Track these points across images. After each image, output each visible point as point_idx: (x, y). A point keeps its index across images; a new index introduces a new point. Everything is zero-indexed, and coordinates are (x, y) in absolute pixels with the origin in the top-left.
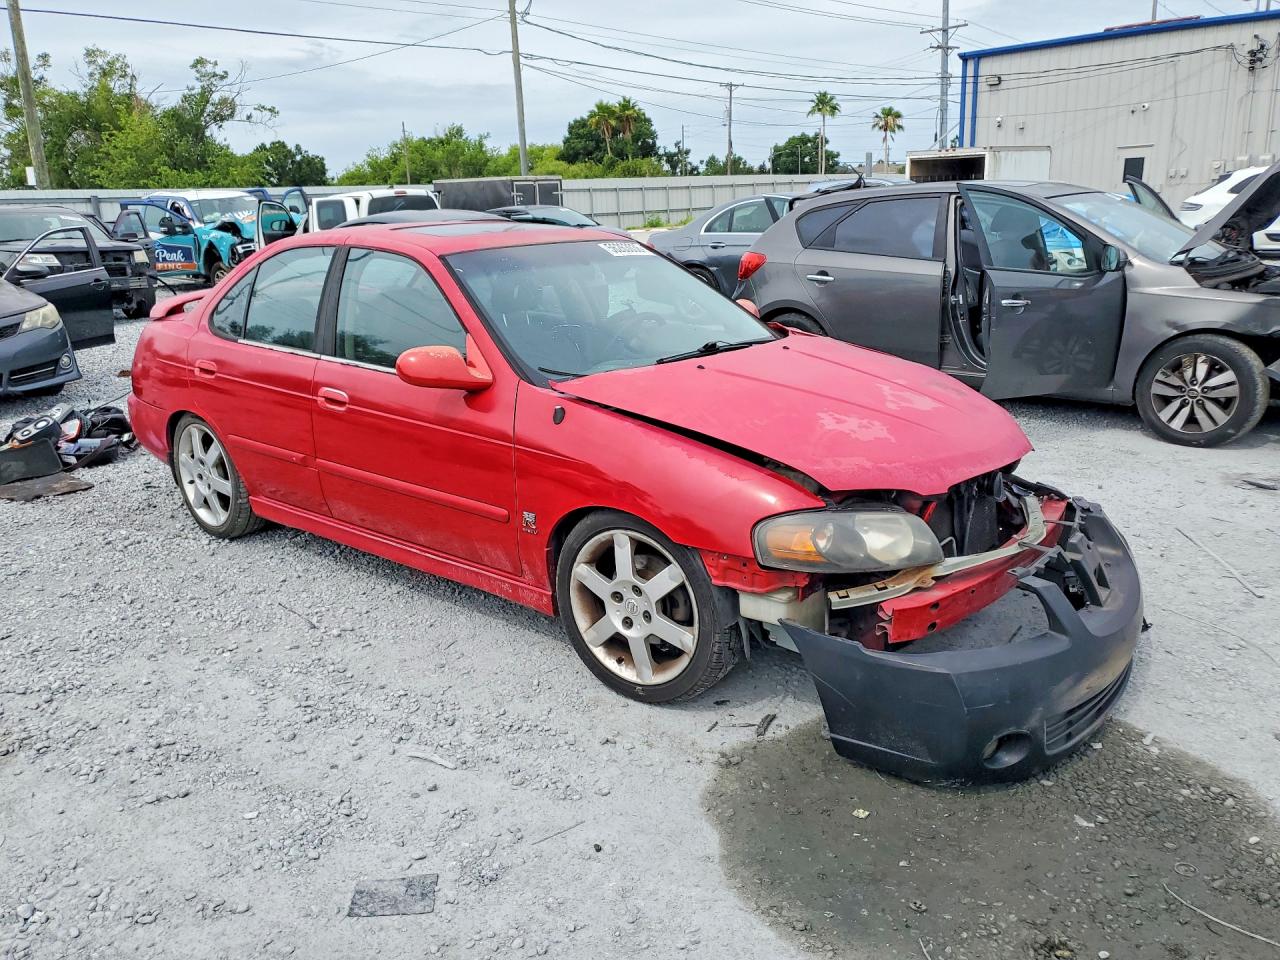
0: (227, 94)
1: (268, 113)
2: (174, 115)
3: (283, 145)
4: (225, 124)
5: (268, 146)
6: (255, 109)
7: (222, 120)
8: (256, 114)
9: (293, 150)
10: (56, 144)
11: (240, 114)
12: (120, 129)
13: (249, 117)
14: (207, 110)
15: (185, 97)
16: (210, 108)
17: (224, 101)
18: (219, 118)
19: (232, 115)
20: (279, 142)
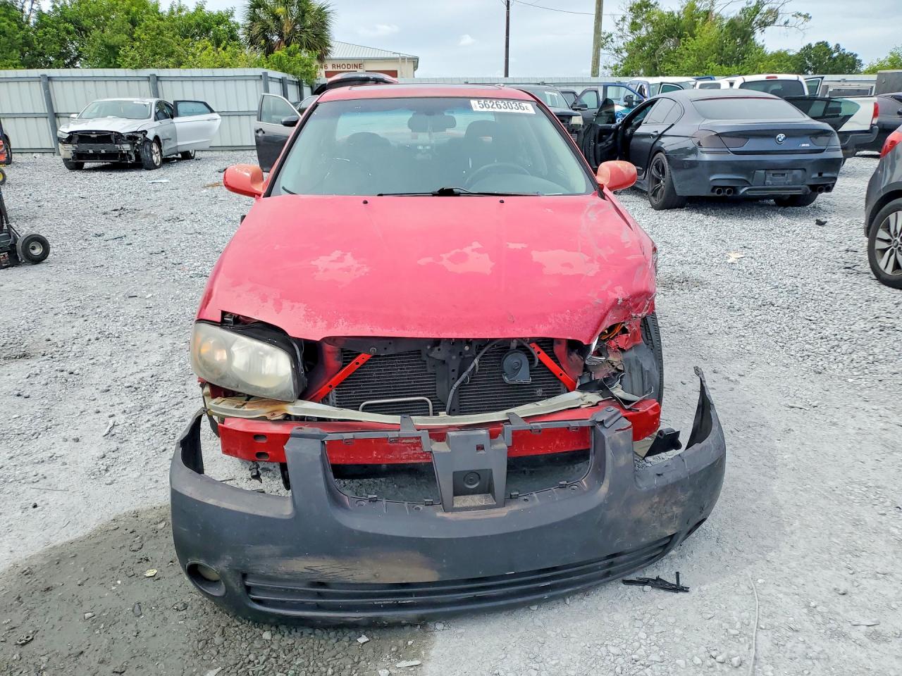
0: (773, 6)
1: (803, 19)
2: (732, 24)
3: (826, 44)
4: (768, 29)
5: (813, 46)
6: (793, 16)
7: (765, 26)
8: (793, 20)
9: (833, 49)
10: (652, 48)
11: (781, 21)
12: (693, 36)
13: (786, 23)
14: (756, 19)
15: (743, 10)
16: (758, 17)
17: (770, 11)
18: (764, 24)
19: (773, 22)
20: (823, 42)
